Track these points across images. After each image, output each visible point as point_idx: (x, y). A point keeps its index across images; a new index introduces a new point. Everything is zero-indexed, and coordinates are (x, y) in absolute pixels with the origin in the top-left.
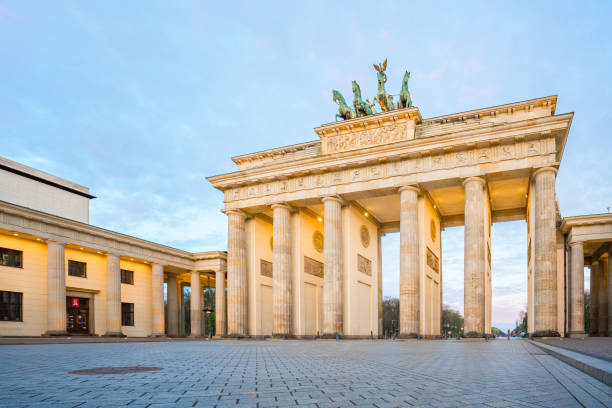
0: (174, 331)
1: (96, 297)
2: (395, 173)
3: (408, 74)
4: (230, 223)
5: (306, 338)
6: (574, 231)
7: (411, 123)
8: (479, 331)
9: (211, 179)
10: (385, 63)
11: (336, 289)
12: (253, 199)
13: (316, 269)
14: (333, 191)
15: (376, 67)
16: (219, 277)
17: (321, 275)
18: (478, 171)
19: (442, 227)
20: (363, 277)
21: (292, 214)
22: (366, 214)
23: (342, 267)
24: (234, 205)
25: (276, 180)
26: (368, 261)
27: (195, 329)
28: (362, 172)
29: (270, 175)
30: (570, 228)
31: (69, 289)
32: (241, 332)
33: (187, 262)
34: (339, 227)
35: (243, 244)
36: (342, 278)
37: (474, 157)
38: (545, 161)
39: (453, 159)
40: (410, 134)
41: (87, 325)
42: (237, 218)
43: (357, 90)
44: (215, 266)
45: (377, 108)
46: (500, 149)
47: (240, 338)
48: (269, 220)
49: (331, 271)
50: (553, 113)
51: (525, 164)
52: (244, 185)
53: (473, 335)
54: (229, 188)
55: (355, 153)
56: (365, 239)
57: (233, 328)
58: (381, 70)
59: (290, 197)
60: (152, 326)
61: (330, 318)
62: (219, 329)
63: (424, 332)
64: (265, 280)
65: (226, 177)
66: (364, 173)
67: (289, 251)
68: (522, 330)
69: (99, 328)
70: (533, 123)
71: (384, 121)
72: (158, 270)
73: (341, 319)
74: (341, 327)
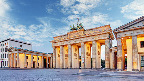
2: (80, 40)
5: (65, 68)
6: (112, 50)
7: (83, 31)
9: (50, 42)
11: (71, 60)
12: (57, 45)
14: (70, 43)
16: (51, 58)
17: (68, 57)
18: (94, 39)
20: (75, 57)
21: (63, 47)
22: (76, 45)
23: (71, 56)
24: (54, 46)
25: (61, 41)
27: (47, 67)
28: (74, 40)
29: (60, 41)
32: (55, 67)
33: (46, 55)
34: (71, 49)
35: (55, 52)
36: (71, 58)
37: (94, 37)
38: (107, 37)
39: (90, 37)
42: (54, 48)
44: (51, 56)
46: (98, 36)
47: (55, 68)
48: (60, 47)
49: (70, 57)
51: (103, 38)
52: (55, 43)
54: (53, 43)
56: (76, 50)
57: (53, 67)
59: (63, 44)
61: (69, 65)
62: (51, 67)
63: (86, 68)
64: (59, 58)
65: (52, 41)
67: (63, 53)
72: (42, 57)
73: (71, 65)
74: (71, 67)
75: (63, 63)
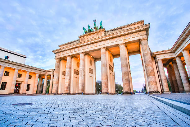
0: (38, 92)
1: (22, 83)
2: (99, 45)
3: (101, 21)
4: (56, 61)
5: (73, 94)
7: (103, 32)
8: (129, 91)
9: (53, 51)
10: (96, 20)
11: (83, 78)
12: (62, 55)
13: (77, 73)
14: (83, 51)
15: (94, 21)
16: (52, 76)
17: (78, 74)
18: (123, 42)
19: (113, 58)
20: (90, 74)
21: (72, 58)
22: (91, 56)
23: (84, 72)
24: (57, 57)
25: (68, 50)
26: (92, 70)
27: (44, 92)
28: (90, 45)
29: (67, 49)
30: (156, 55)
31: (17, 81)
32: (56, 92)
33: (45, 73)
34: (84, 60)
35: (58, 67)
36: (84, 75)
37: (121, 38)
38: (143, 37)
39: (115, 40)
40: (103, 35)
41: (18, 91)
42: (58, 60)
43: (89, 27)
44: (51, 73)
45: (94, 30)
46: (129, 35)
47: (55, 94)
48: (66, 60)
49: (81, 73)
50: (143, 24)
51: (137, 38)
52: (60, 52)
53: (127, 93)
54: (57, 53)
55: (88, 41)
56: (91, 63)
57: (54, 91)
58: (95, 21)
59: (71, 54)
60: (33, 91)
61: (80, 87)
62: (50, 92)
63: (110, 92)
64: (63, 77)
65: (56, 50)
66: (90, 46)
67: (70, 68)
68: (144, 91)
69: (21, 92)
70: (138, 28)
71: (96, 33)
72: (37, 75)
73: (84, 88)
74: (84, 90)
75: (70, 85)
